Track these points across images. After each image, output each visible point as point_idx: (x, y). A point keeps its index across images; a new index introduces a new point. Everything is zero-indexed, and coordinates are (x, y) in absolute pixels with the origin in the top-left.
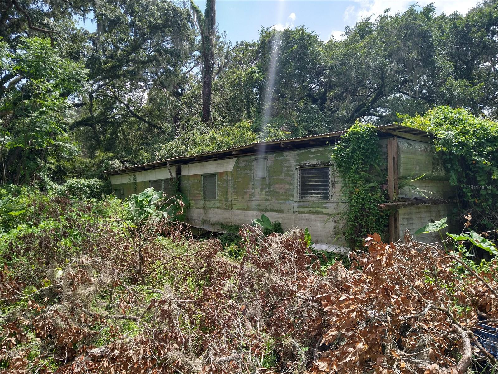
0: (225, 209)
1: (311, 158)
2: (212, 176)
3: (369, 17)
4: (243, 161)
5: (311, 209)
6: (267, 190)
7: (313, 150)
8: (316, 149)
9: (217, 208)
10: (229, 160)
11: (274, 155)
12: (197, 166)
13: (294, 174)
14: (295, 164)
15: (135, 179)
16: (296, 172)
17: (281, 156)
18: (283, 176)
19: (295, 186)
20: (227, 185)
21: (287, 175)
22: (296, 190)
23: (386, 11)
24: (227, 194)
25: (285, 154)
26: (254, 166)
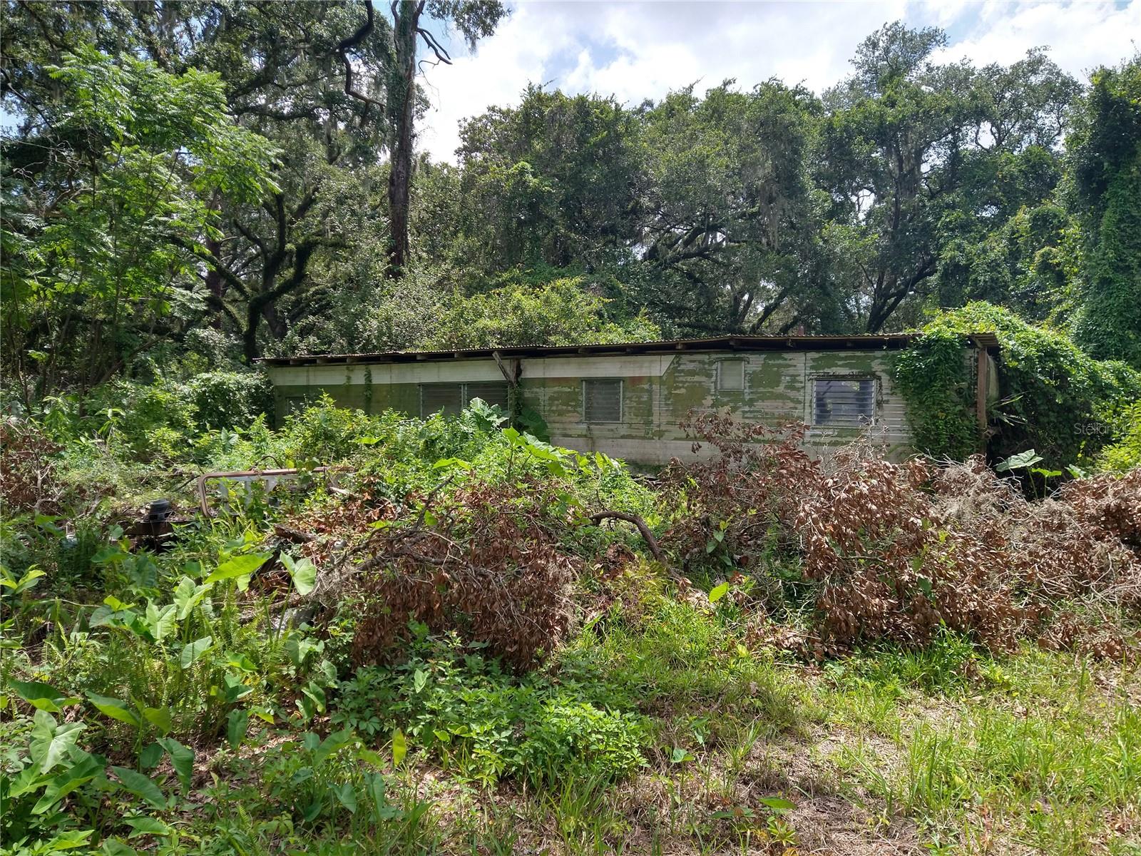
0: (643, 438)
1: (840, 366)
2: (612, 382)
3: (691, 87)
4: (691, 361)
5: (839, 439)
6: (747, 409)
7: (843, 354)
8: (850, 354)
9: (623, 437)
10: (657, 358)
11: (764, 356)
12: (569, 363)
13: (804, 387)
14: (808, 372)
15: (368, 377)
16: (809, 384)
17: (778, 359)
18: (781, 389)
19: (807, 404)
20: (651, 399)
21: (791, 387)
22: (808, 410)
23: (726, 83)
24: (650, 413)
25: (785, 355)
26: (716, 370)
